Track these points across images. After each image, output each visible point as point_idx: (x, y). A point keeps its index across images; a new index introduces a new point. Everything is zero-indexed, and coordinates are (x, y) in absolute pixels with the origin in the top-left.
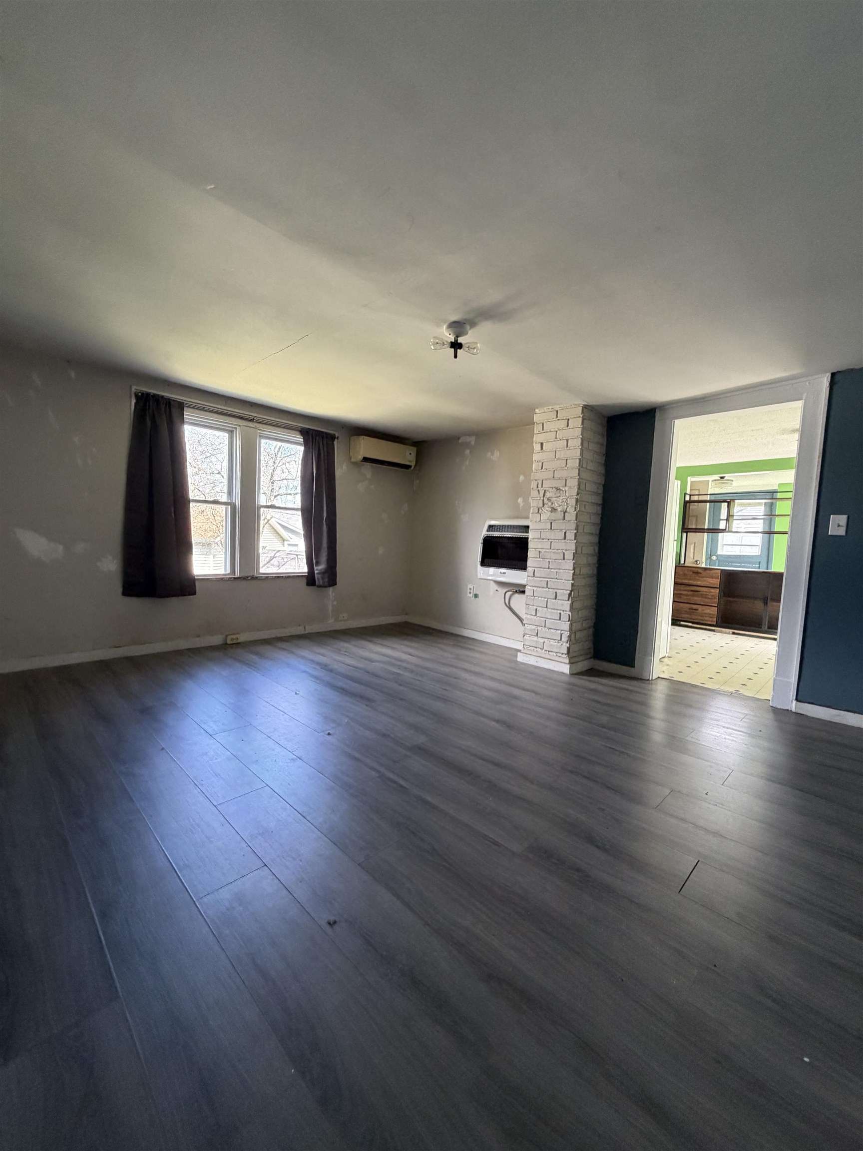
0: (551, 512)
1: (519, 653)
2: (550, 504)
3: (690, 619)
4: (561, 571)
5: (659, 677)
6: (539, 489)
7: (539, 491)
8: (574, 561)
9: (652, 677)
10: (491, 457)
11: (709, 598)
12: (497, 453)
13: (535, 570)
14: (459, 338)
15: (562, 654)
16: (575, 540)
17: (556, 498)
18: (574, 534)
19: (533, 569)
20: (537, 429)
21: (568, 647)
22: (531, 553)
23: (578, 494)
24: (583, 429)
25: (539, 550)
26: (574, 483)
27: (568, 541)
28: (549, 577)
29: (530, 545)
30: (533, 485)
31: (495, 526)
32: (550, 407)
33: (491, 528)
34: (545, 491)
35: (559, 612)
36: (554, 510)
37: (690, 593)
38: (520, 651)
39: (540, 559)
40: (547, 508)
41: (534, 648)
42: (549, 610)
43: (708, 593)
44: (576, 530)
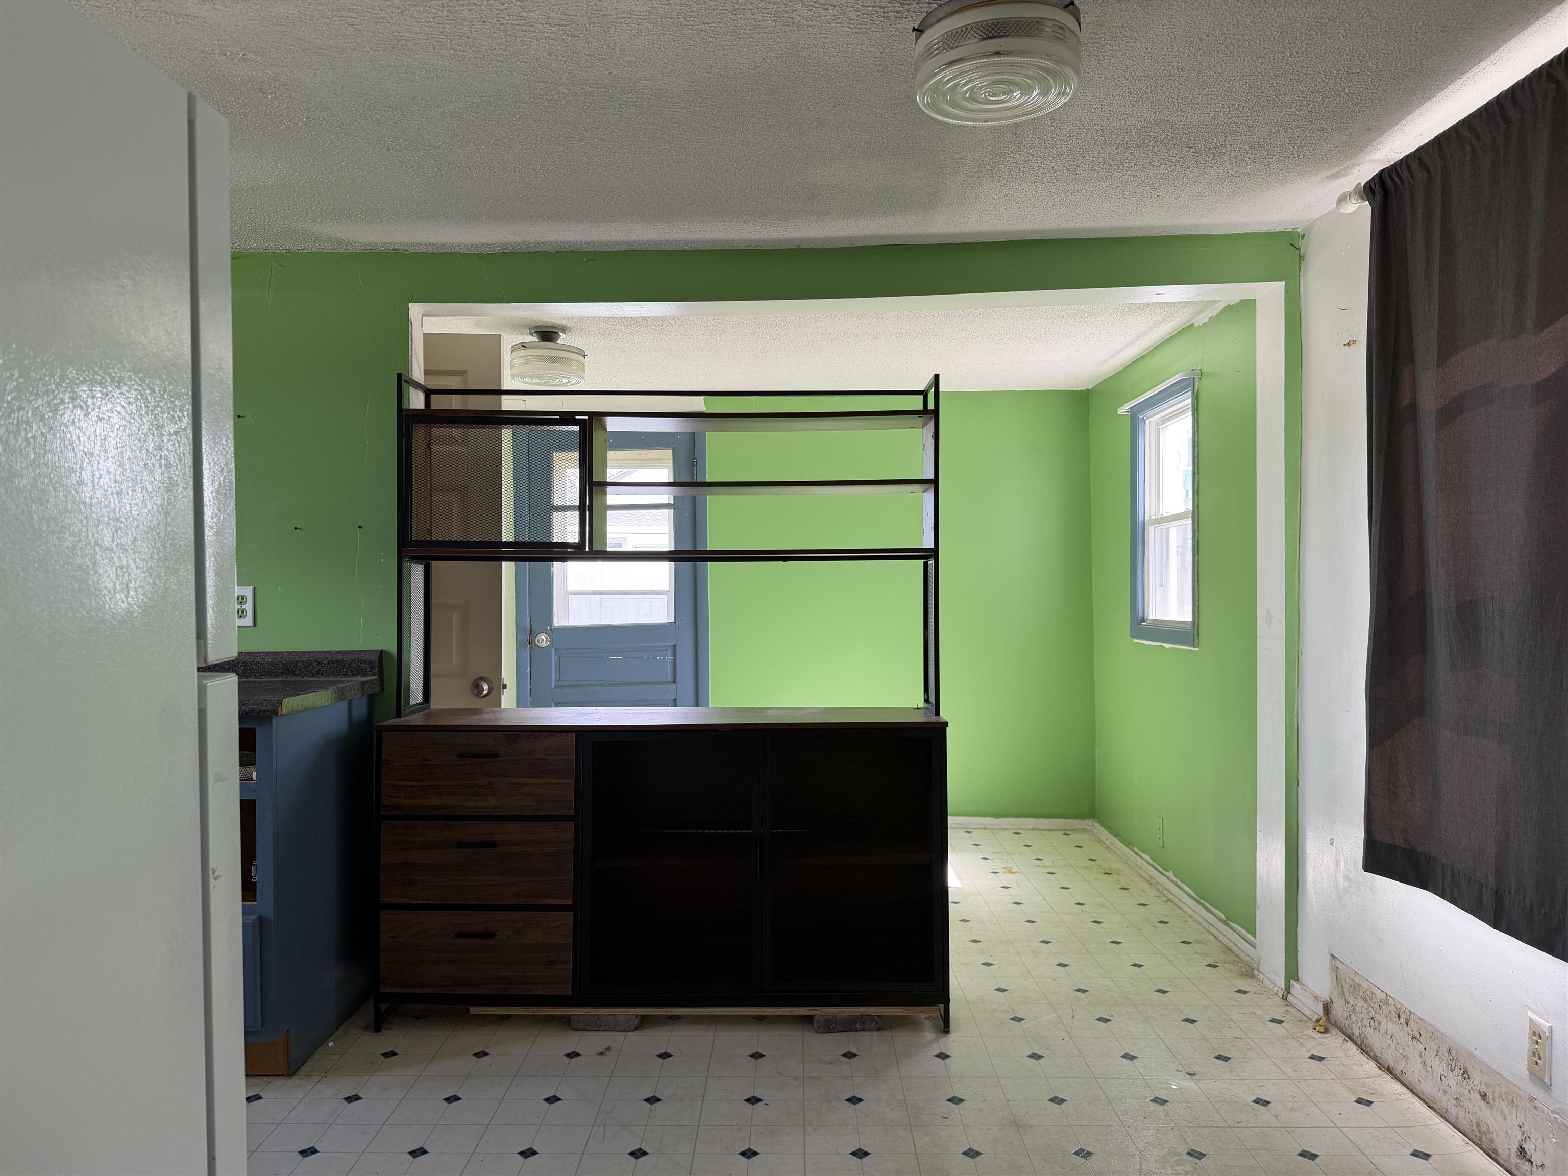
11: (535, 872)
37: (454, 857)
43: (528, 849)
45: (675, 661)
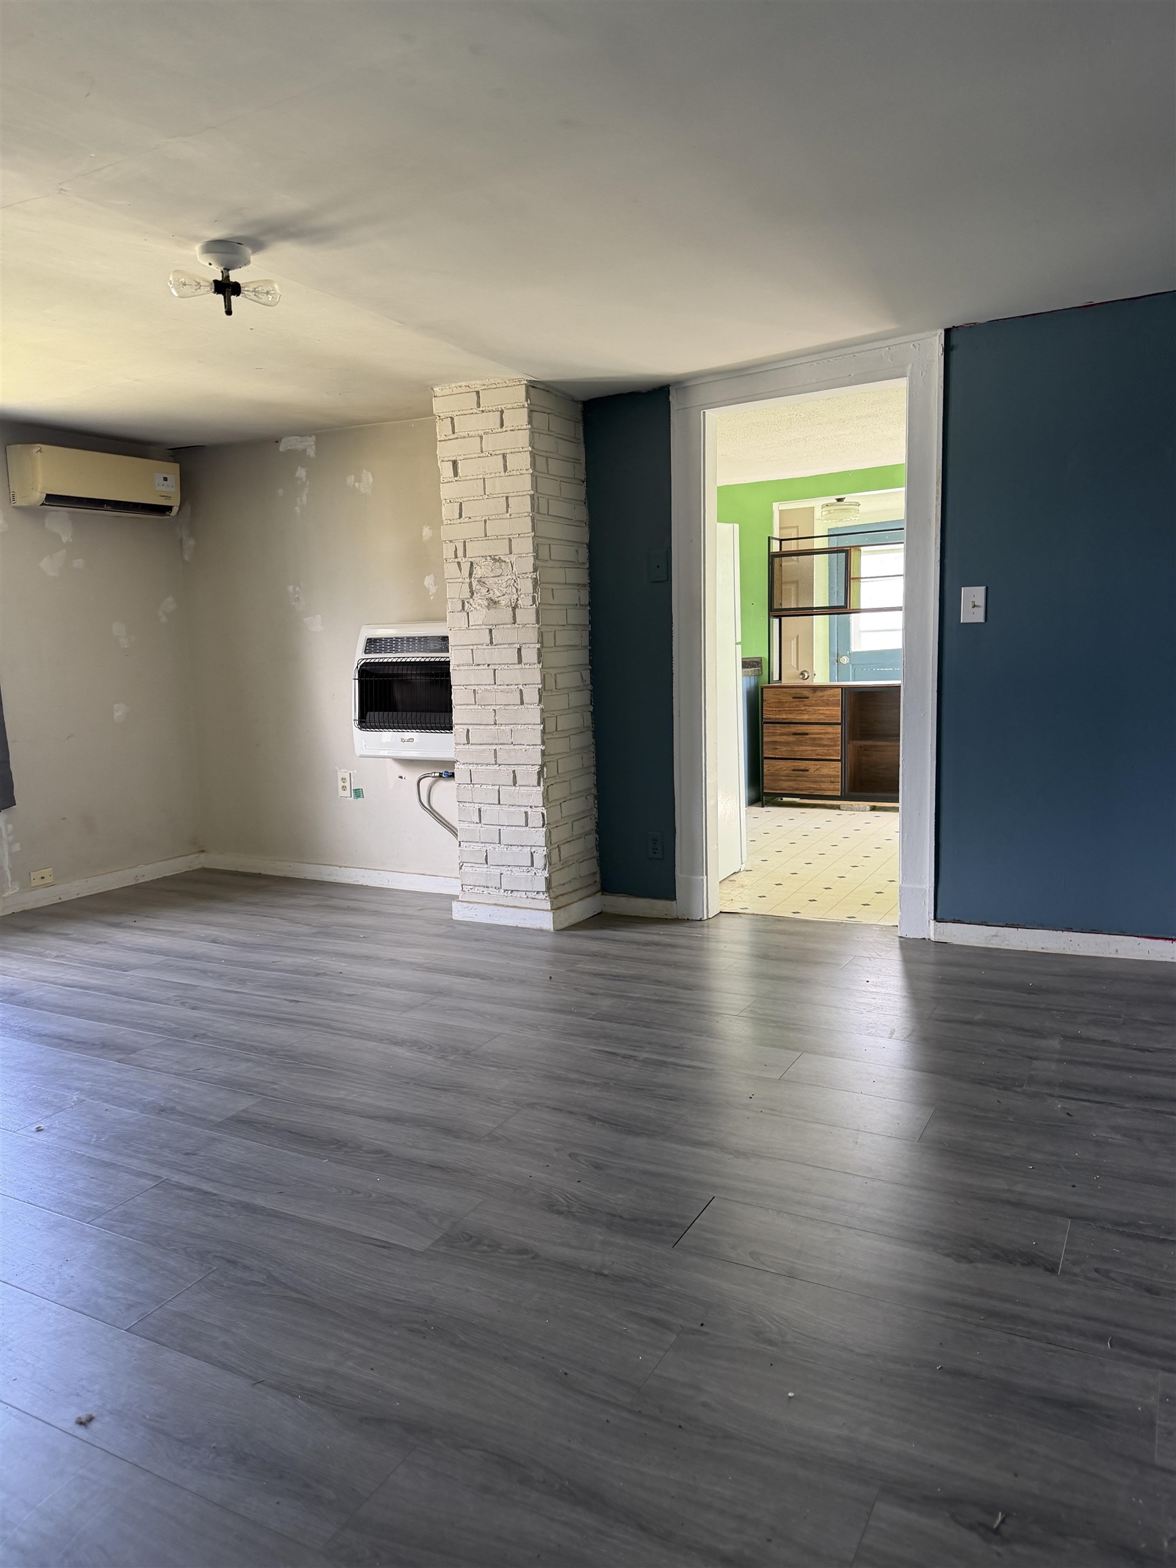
0: (488, 607)
1: (455, 904)
2: (484, 591)
3: (797, 789)
4: (519, 727)
5: (721, 912)
6: (459, 560)
7: (459, 563)
8: (542, 706)
9: (708, 913)
10: (357, 484)
11: (825, 746)
12: (368, 478)
13: (468, 730)
14: (230, 272)
15: (538, 892)
16: (539, 663)
17: (496, 579)
18: (535, 651)
19: (466, 727)
20: (442, 429)
21: (546, 878)
22: (458, 696)
23: (535, 570)
24: (533, 432)
25: (473, 688)
26: (525, 546)
27: (527, 666)
28: (497, 742)
29: (455, 678)
30: (448, 551)
31: (380, 639)
32: (464, 384)
33: (373, 644)
34: (472, 564)
35: (524, 809)
36: (493, 603)
37: (791, 739)
38: (455, 898)
39: (476, 707)
40: (479, 601)
41: (482, 889)
42: (505, 808)
43: (822, 736)
44: (538, 643)
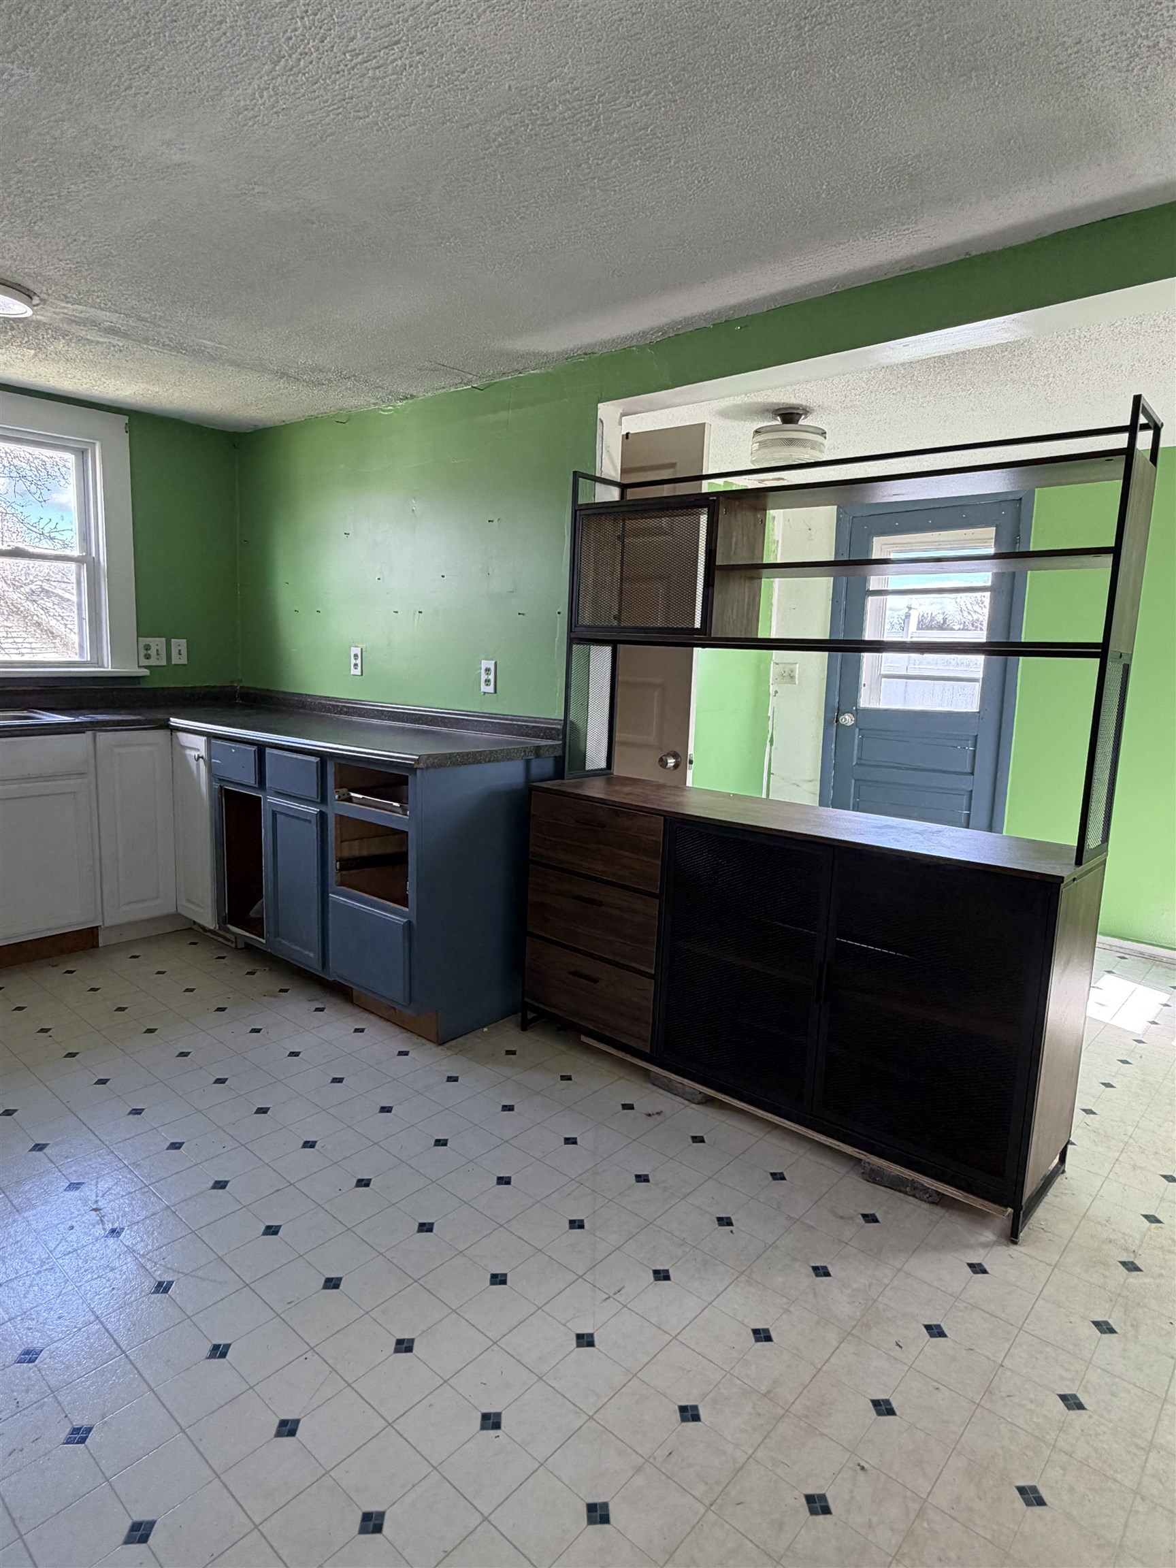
45: (974, 752)
